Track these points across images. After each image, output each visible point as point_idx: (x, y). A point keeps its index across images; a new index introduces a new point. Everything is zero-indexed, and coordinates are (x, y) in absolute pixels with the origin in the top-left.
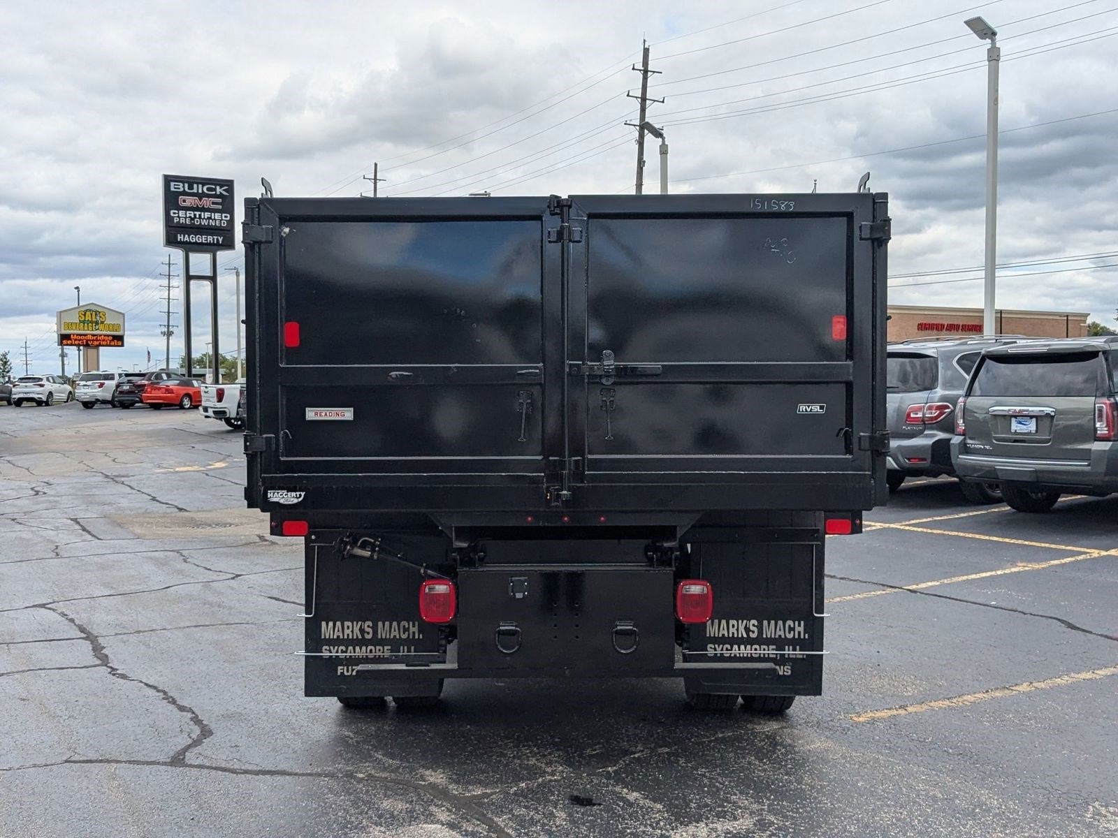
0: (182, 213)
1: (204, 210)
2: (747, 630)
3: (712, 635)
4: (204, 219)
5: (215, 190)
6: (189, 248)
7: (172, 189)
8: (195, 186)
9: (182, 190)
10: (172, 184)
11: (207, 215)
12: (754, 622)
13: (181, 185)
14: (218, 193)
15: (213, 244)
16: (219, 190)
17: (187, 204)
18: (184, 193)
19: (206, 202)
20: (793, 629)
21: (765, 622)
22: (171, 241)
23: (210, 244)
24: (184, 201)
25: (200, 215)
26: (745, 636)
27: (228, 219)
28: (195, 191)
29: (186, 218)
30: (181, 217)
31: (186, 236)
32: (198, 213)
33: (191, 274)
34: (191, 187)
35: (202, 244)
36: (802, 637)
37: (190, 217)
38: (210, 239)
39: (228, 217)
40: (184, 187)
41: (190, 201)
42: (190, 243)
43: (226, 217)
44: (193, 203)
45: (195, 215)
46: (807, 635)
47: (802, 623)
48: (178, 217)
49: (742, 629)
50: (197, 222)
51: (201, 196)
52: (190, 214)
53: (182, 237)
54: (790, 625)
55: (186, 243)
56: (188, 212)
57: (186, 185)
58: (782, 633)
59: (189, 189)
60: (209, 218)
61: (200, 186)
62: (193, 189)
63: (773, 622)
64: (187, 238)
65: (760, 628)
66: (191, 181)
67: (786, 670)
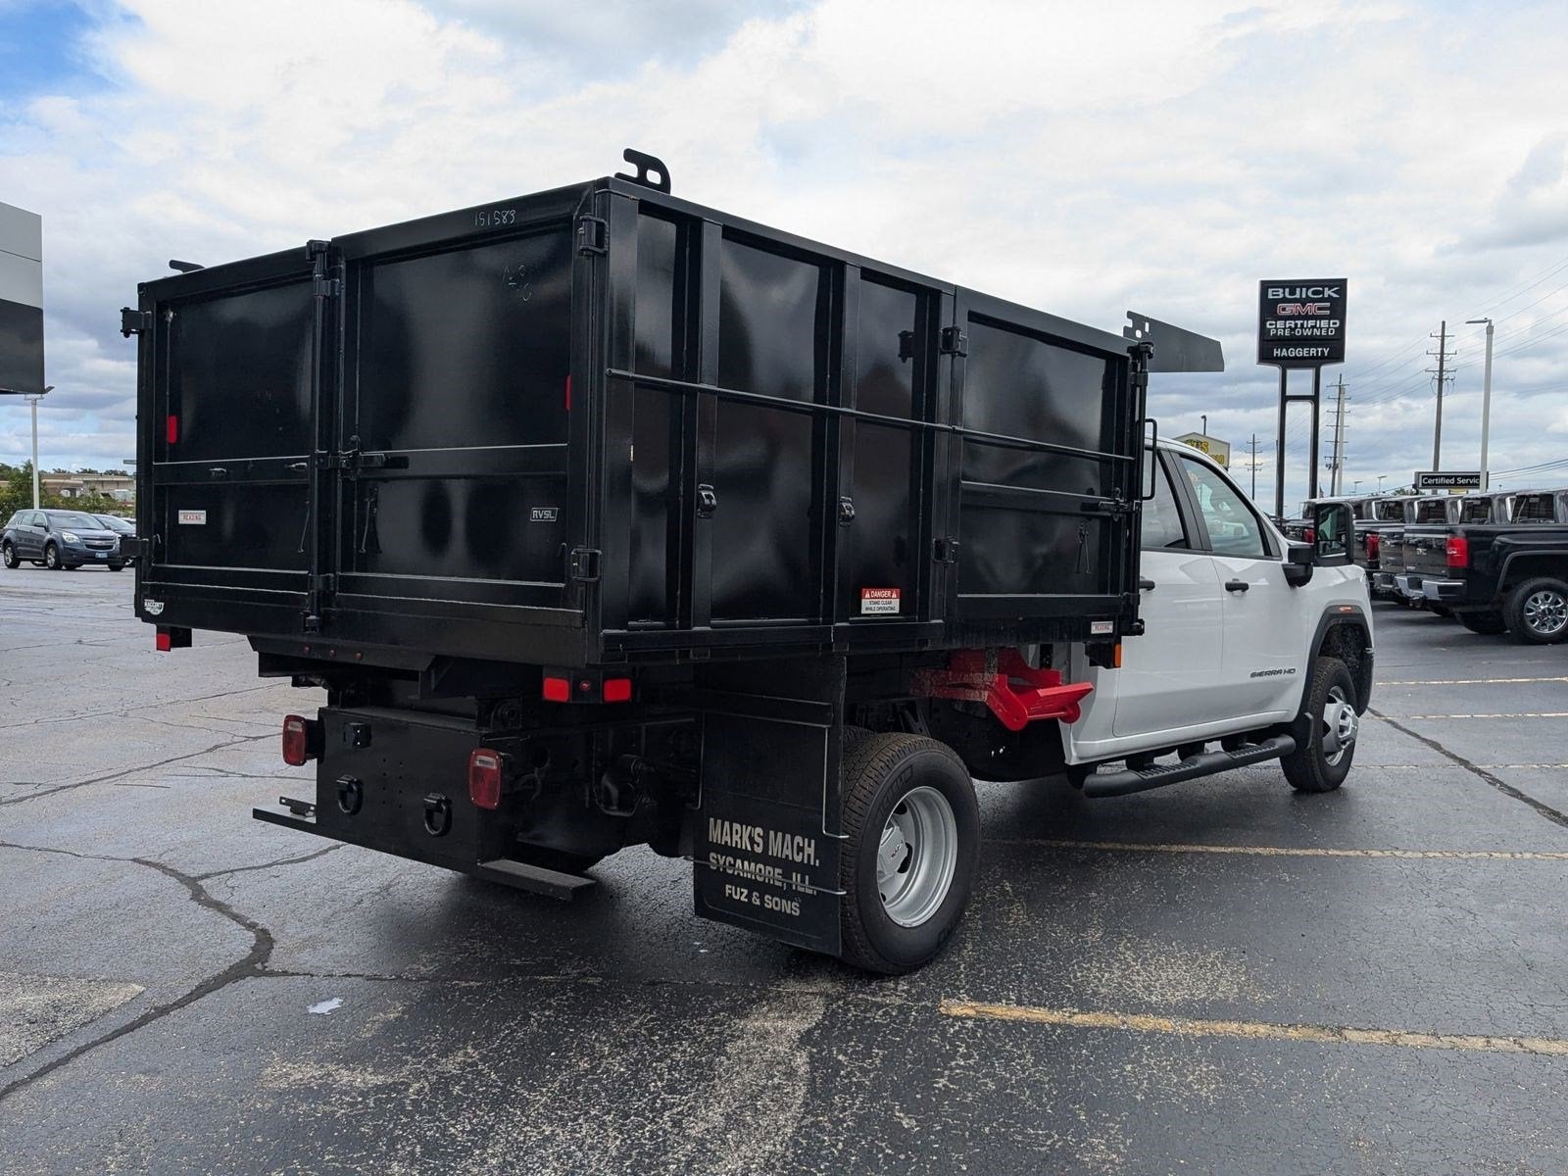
0: (1280, 324)
1: (1307, 317)
2: (751, 840)
3: (715, 841)
4: (1308, 328)
5: (1323, 292)
6: (1286, 363)
7: (1270, 297)
8: (1298, 290)
9: (1281, 296)
10: (1270, 290)
11: (1311, 323)
12: (759, 830)
13: (1281, 290)
14: (1326, 296)
15: (1317, 358)
16: (1327, 292)
17: (1287, 312)
18: (1285, 300)
19: (1311, 308)
20: (801, 849)
21: (772, 833)
22: (1265, 356)
23: (1313, 358)
24: (1284, 309)
25: (1302, 325)
26: (749, 848)
27: (1338, 325)
28: (1297, 296)
29: (1284, 329)
30: (1278, 328)
31: (1284, 350)
32: (1299, 322)
33: (1288, 394)
34: (1292, 292)
35: (1303, 358)
36: (812, 863)
37: (1290, 327)
38: (1313, 351)
39: (1335, 323)
40: (1284, 293)
41: (1290, 309)
42: (1288, 358)
43: (1335, 324)
44: (1294, 310)
45: (1296, 325)
46: (817, 861)
47: (813, 841)
48: (1276, 329)
49: (746, 838)
50: (1298, 333)
51: (1303, 302)
52: (1291, 323)
53: (1279, 352)
54: (798, 843)
55: (1284, 358)
56: (1288, 322)
57: (1287, 290)
58: (789, 852)
59: (1290, 294)
60: (1313, 327)
61: (1304, 290)
62: (1295, 294)
63: (780, 834)
64: (1284, 353)
65: (765, 838)
66: (1292, 285)
67: (793, 907)
